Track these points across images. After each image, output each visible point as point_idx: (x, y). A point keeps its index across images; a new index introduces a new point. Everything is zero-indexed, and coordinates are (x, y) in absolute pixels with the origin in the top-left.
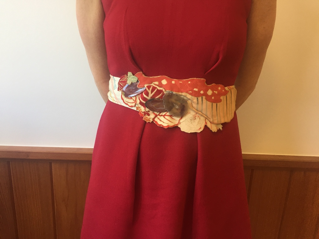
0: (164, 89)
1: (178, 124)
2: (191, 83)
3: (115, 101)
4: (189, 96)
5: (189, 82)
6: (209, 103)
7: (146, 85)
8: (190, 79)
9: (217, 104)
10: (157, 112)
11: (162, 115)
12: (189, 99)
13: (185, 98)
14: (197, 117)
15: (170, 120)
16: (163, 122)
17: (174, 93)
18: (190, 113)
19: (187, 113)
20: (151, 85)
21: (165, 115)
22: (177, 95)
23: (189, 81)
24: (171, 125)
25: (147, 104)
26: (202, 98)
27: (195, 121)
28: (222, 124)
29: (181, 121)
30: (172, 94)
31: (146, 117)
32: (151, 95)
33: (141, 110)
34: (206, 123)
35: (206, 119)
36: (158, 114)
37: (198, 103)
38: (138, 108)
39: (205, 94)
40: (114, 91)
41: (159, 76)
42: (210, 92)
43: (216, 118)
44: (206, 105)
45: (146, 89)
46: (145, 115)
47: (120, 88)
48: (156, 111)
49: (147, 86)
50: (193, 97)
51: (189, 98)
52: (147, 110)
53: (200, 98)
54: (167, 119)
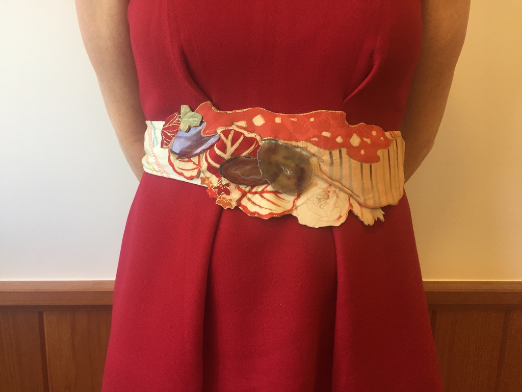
0: (259, 135)
1: (291, 210)
2: (315, 121)
3: (157, 169)
4: (313, 149)
5: (312, 120)
6: (355, 164)
7: (220, 128)
8: (313, 112)
9: (371, 166)
10: (245, 186)
11: (256, 193)
12: (314, 155)
13: (304, 153)
14: (331, 192)
15: (274, 202)
16: (260, 207)
17: (281, 142)
18: (316, 185)
19: (310, 185)
20: (231, 128)
21: (263, 191)
22: (286, 147)
23: (311, 116)
24: (278, 211)
25: (223, 168)
26: (340, 151)
27: (328, 201)
28: (383, 209)
29: (299, 202)
30: (277, 145)
31: (224, 198)
32: (231, 150)
33: (211, 182)
34: (351, 205)
35: (351, 198)
36: (247, 189)
37: (332, 164)
38: (205, 181)
39: (347, 144)
40: (154, 150)
41: (247, 109)
42: (355, 141)
43: (371, 195)
44: (350, 167)
45: (220, 138)
46: (219, 193)
47: (166, 141)
48: (244, 184)
49: (223, 132)
50: (321, 150)
51: (313, 151)
52: (225, 181)
53: (336, 153)
54: (268, 200)
